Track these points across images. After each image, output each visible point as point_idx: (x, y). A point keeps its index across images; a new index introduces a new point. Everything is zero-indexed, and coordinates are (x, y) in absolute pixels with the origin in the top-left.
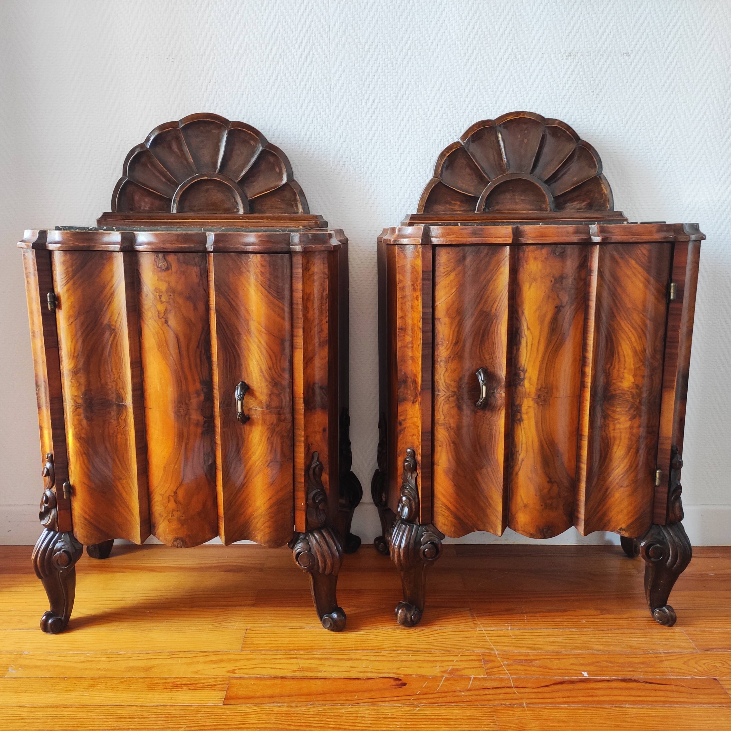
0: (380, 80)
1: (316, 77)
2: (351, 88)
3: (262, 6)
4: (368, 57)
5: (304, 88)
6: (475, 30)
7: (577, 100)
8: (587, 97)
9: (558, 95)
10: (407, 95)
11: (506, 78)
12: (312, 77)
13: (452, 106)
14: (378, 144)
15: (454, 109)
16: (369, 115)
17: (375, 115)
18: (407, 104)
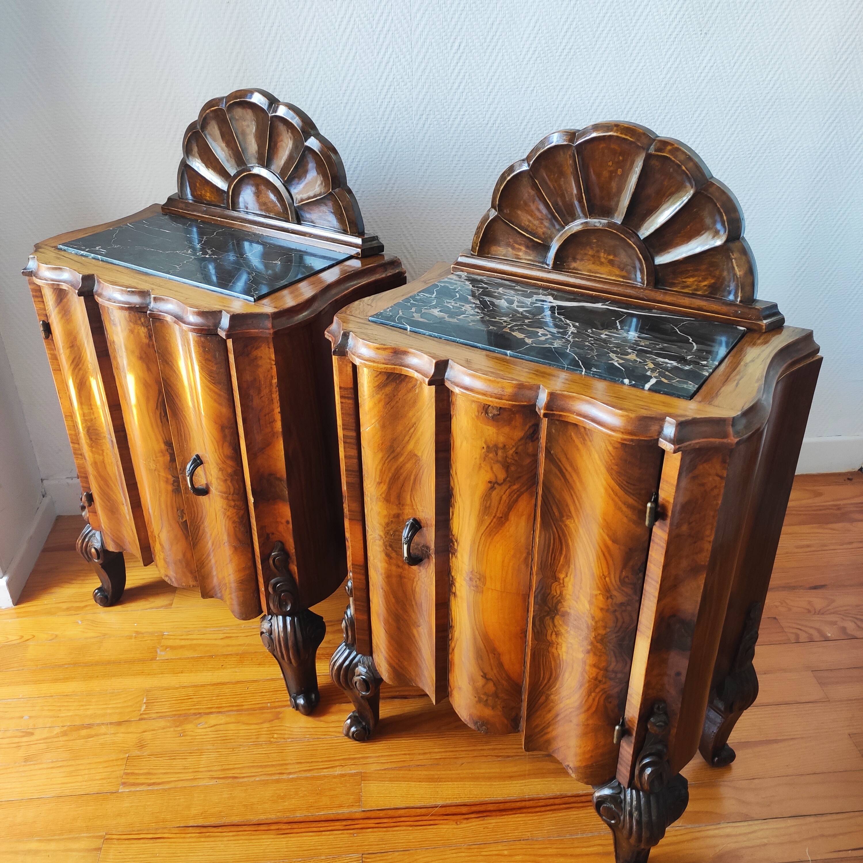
0: (467, 20)
2: (434, 30)
5: (381, 31)
7: (683, 40)
8: (694, 36)
9: (663, 34)
10: (497, 37)
11: (608, 15)
13: (547, 48)
14: (464, 94)
15: (549, 51)
16: (455, 62)
17: (462, 61)
18: (497, 48)
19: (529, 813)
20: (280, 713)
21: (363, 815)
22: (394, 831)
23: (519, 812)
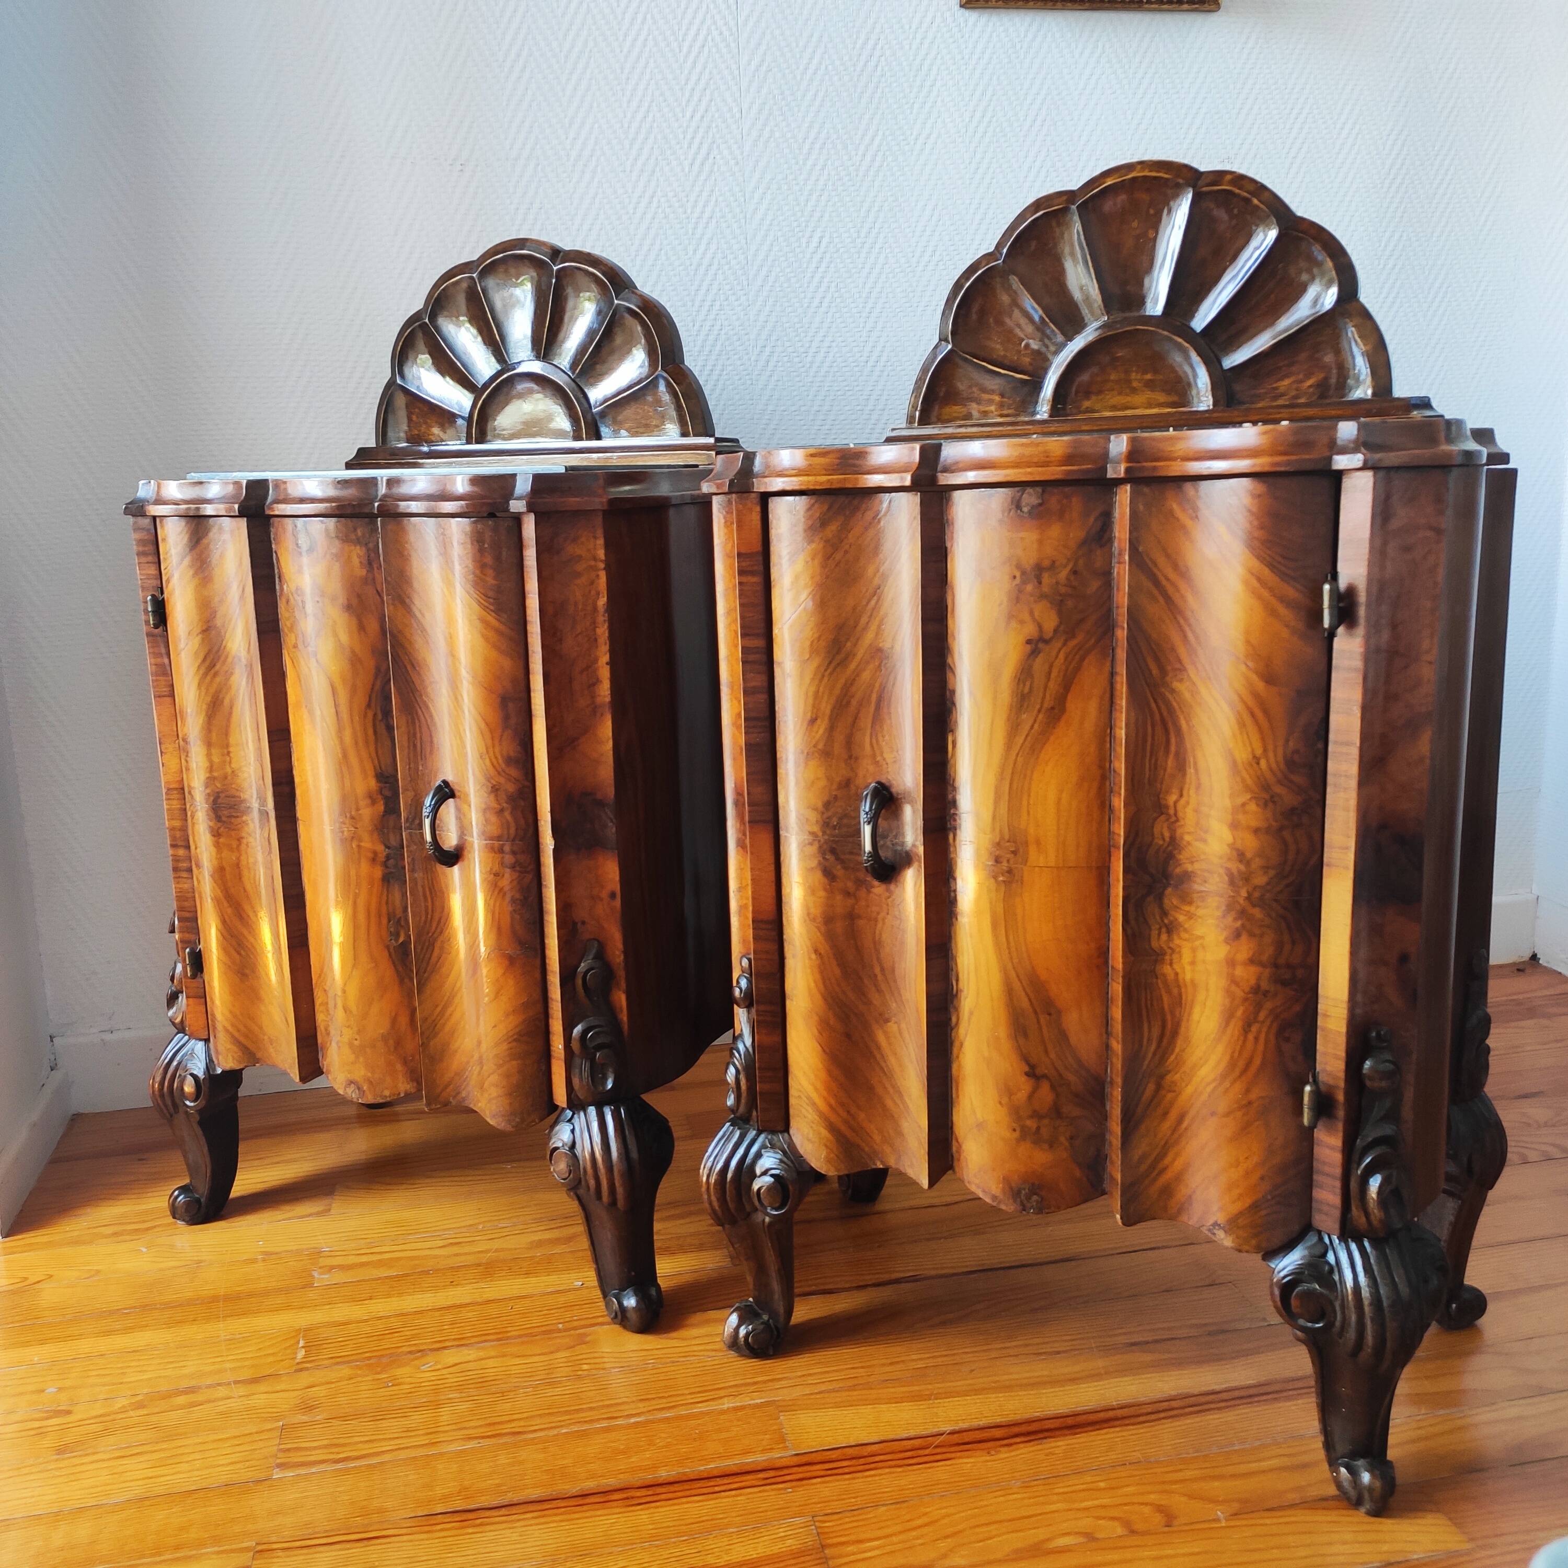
0: (830, 204)
1: (720, 199)
2: (781, 218)
3: (622, 73)
4: (810, 163)
5: (699, 218)
6: (986, 119)
10: (876, 230)
12: (714, 199)
14: (829, 315)
15: (955, 253)
16: (814, 265)
17: (824, 265)
18: (878, 246)
19: (1128, 1425)
20: (585, 1335)
21: (796, 1460)
22: (867, 1477)
23: (1106, 1425)
